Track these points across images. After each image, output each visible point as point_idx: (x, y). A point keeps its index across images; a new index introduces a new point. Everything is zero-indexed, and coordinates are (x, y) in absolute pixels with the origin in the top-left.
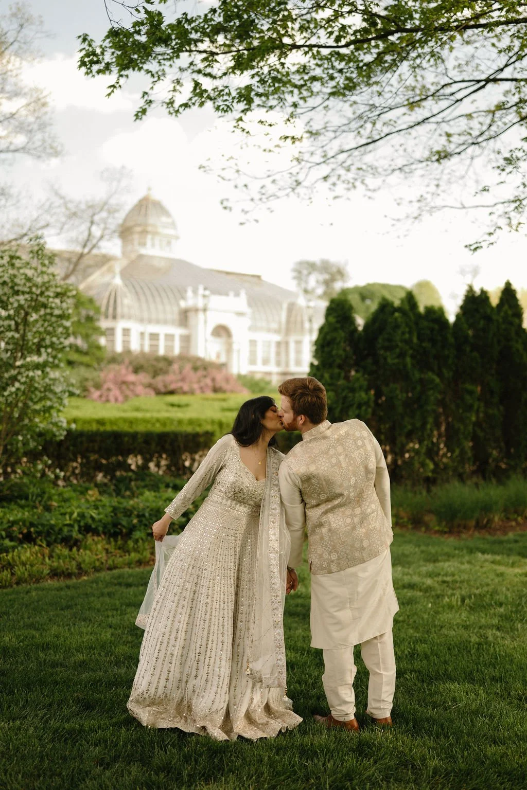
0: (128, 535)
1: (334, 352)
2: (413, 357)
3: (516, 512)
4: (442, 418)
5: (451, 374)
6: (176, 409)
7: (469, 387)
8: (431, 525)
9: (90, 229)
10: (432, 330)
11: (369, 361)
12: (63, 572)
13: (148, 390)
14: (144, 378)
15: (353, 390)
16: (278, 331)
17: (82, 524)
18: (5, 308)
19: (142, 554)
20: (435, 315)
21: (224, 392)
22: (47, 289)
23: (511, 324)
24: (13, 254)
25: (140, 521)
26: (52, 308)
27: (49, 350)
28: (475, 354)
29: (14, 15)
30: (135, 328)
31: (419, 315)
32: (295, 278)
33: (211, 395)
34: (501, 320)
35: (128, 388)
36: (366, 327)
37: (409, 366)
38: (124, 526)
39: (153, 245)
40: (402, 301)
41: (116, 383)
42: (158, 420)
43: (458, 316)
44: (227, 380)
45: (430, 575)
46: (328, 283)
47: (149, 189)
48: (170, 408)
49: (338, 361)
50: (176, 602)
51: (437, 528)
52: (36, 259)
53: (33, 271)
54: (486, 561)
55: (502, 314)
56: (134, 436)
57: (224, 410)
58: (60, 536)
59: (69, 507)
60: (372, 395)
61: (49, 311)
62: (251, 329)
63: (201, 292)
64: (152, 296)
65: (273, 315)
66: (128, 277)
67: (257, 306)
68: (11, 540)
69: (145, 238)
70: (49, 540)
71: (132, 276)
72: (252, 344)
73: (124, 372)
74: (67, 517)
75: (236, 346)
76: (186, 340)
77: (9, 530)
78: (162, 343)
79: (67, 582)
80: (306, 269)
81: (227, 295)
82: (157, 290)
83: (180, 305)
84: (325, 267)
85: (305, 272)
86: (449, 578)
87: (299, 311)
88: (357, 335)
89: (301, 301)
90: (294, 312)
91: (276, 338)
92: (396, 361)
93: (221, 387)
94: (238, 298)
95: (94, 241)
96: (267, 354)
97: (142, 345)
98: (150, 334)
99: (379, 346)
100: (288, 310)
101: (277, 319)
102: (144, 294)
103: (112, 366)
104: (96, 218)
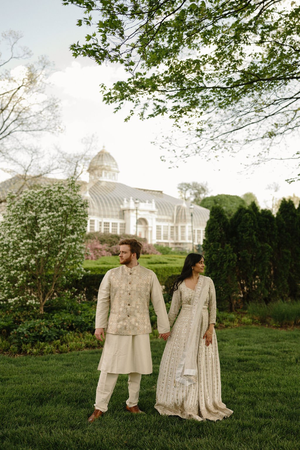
1: (215, 234)
2: (256, 235)
4: (272, 267)
5: (277, 244)
7: (285, 250)
8: (271, 323)
10: (266, 221)
11: (234, 238)
13: (108, 253)
14: (105, 246)
15: (225, 253)
16: (172, 221)
20: (267, 214)
21: (148, 254)
22: (77, 203)
24: (60, 186)
26: (79, 212)
28: (288, 234)
29: (41, 61)
30: (97, 220)
31: (259, 214)
35: (98, 252)
36: (232, 221)
37: (255, 240)
39: (106, 176)
40: (249, 207)
43: (277, 214)
44: (149, 247)
45: (276, 348)
46: (196, 195)
47: (104, 147)
49: (217, 238)
50: (170, 356)
51: (274, 325)
52: (71, 189)
53: (70, 194)
57: (149, 263)
58: (87, 328)
59: (89, 313)
60: (235, 255)
61: (78, 213)
62: (157, 220)
63: (131, 200)
64: (106, 203)
65: (169, 212)
66: (93, 192)
67: (161, 207)
68: (64, 329)
69: (102, 172)
70: (82, 329)
71: (95, 192)
72: (158, 228)
73: (95, 243)
74: (89, 317)
75: (150, 229)
76: (123, 226)
77: (62, 324)
78: (111, 228)
79: (93, 350)
80: (185, 187)
81: (145, 202)
82: (108, 200)
83: (120, 208)
84: (195, 186)
85: (184, 189)
86: (287, 350)
87: (183, 211)
88: (227, 224)
89: (184, 205)
90: (181, 211)
91: (171, 224)
92: (248, 237)
93: (146, 252)
94: (151, 204)
95: (78, 175)
96: (166, 233)
97: (100, 229)
98: (105, 223)
99: (238, 230)
100: (177, 210)
101: (171, 214)
102: (102, 202)
103: (89, 240)
104: (79, 163)
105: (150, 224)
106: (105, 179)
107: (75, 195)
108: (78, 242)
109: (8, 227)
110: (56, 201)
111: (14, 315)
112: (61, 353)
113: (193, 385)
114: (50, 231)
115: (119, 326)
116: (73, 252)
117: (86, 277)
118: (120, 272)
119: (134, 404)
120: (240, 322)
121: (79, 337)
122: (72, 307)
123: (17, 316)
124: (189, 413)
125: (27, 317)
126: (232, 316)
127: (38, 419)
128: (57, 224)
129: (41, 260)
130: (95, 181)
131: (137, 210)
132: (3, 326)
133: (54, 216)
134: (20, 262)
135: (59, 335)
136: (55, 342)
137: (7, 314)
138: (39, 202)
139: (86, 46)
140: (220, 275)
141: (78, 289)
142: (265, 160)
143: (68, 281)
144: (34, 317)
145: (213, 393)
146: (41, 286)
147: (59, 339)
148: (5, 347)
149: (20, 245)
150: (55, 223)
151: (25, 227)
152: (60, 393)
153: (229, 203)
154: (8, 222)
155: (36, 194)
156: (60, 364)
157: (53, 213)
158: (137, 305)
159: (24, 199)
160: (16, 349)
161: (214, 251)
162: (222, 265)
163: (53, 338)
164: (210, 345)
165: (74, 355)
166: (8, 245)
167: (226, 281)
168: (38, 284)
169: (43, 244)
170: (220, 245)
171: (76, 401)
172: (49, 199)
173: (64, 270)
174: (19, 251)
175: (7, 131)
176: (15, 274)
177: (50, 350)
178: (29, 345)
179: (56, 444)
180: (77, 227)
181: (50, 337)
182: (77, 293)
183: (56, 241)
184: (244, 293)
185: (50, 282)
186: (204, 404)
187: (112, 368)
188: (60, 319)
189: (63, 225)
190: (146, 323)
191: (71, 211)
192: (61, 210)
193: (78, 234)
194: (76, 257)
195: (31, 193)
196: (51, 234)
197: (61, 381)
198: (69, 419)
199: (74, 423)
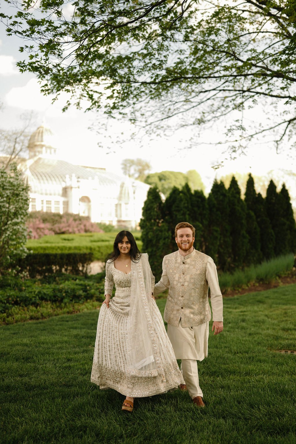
0: (61, 301)
1: (152, 213)
2: (189, 215)
3: (238, 287)
4: (203, 244)
5: (207, 222)
6: (67, 241)
7: (215, 228)
9: (14, 146)
10: (198, 201)
11: (169, 217)
12: (35, 317)
13: (51, 232)
14: (48, 225)
15: (161, 231)
17: (40, 296)
18: (2, 197)
19: (69, 309)
20: (199, 194)
21: (91, 232)
22: (19, 187)
23: (235, 197)
25: (66, 295)
27: (22, 216)
28: (219, 213)
31: (191, 195)
32: (123, 168)
33: (83, 234)
34: (230, 196)
35: (41, 231)
36: (167, 200)
38: (59, 297)
39: (46, 153)
40: (183, 188)
41: (34, 228)
42: (59, 248)
43: (210, 195)
44: (92, 225)
46: (140, 171)
48: (64, 241)
55: (231, 192)
56: (55, 255)
57: (92, 241)
58: (31, 302)
59: (32, 289)
61: (20, 197)
62: (101, 198)
63: (74, 178)
64: (47, 180)
66: (33, 170)
68: (9, 304)
69: (42, 149)
70: (26, 303)
71: (35, 169)
72: (102, 205)
73: (38, 222)
74: (33, 293)
75: (93, 207)
76: (66, 204)
77: (8, 300)
78: (53, 206)
79: (37, 321)
80: (129, 164)
81: (88, 179)
82: (50, 177)
83: (63, 185)
88: (162, 205)
89: (128, 182)
91: (115, 202)
93: (89, 230)
94: (94, 181)
95: (17, 152)
96: (110, 211)
97: (42, 207)
98: (47, 201)
99: (173, 210)
100: (120, 187)
102: (43, 179)
103: (31, 220)
104: (18, 140)
105: (92, 203)
106: (45, 156)
108: (21, 225)
112: (7, 324)
116: (16, 234)
117: (29, 255)
121: (24, 310)
122: (16, 285)
130: (35, 158)
131: (78, 188)
135: (5, 310)
136: (2, 315)
140: (155, 251)
141: (21, 267)
142: (197, 144)
143: (12, 260)
147: (5, 312)
152: (9, 354)
153: (173, 180)
156: (8, 333)
161: (150, 229)
162: (158, 241)
165: (19, 325)
171: (23, 359)
173: (7, 250)
179: (8, 387)
180: (19, 210)
182: (21, 271)
188: (6, 294)
191: (14, 195)
192: (4, 195)
194: (19, 238)
197: (9, 345)
198: (17, 370)
199: (22, 373)
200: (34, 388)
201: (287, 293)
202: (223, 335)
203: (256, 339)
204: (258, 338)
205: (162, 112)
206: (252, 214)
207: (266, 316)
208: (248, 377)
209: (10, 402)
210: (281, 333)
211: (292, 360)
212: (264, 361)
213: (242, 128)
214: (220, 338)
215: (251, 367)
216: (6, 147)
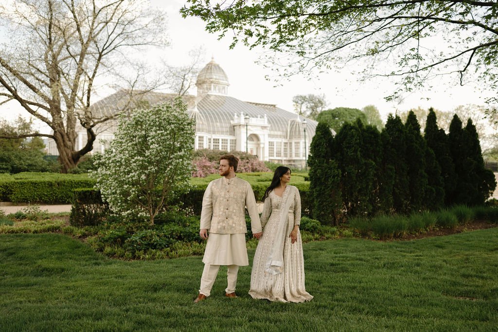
1: (320, 150)
2: (360, 151)
3: (415, 230)
4: (377, 183)
5: (381, 160)
7: (390, 166)
8: (371, 236)
9: (183, 83)
10: (370, 138)
11: (339, 154)
12: (198, 253)
14: (214, 163)
15: (330, 169)
16: (286, 137)
20: (372, 130)
21: (259, 171)
22: (184, 121)
23: (413, 133)
24: (168, 106)
26: (186, 130)
28: (394, 150)
30: (206, 136)
31: (364, 130)
32: (294, 105)
33: (250, 173)
34: (407, 132)
35: (207, 169)
36: (336, 136)
37: (359, 156)
39: (215, 89)
40: (355, 123)
41: (200, 167)
43: (384, 130)
44: (260, 165)
45: (369, 255)
46: (312, 108)
47: (212, 58)
49: (323, 154)
51: (374, 237)
52: (178, 108)
53: (177, 113)
54: (398, 251)
55: (408, 128)
57: (259, 181)
58: (194, 238)
60: (340, 171)
61: (185, 132)
62: (270, 136)
63: (242, 115)
64: (215, 118)
65: (282, 127)
66: (202, 107)
67: (273, 122)
68: (173, 239)
69: (211, 85)
70: (190, 239)
71: (204, 107)
72: (271, 144)
73: (204, 161)
75: (262, 146)
76: (234, 142)
77: (171, 234)
78: (220, 144)
80: (301, 101)
81: (257, 117)
82: (218, 114)
83: (230, 123)
84: (311, 99)
85: (300, 102)
86: (378, 257)
87: (297, 125)
88: (332, 141)
89: (299, 120)
90: (295, 126)
91: (285, 141)
92: (353, 154)
93: (256, 169)
94: (262, 119)
95: (185, 89)
96: (279, 150)
97: (210, 145)
98: (214, 140)
99: (344, 146)
100: (291, 125)
101: (284, 130)
102: (211, 117)
103: (197, 158)
104: (186, 76)
105: (262, 141)
106: (214, 92)
107: (183, 114)
108: (185, 159)
109: (120, 144)
110: (164, 119)
111: (127, 226)
112: (171, 258)
113: (279, 275)
114: (159, 149)
115: (219, 227)
116: (181, 168)
118: (220, 182)
119: (232, 291)
120: (341, 235)
121: (187, 246)
122: (180, 220)
123: (130, 227)
124: (276, 297)
125: (139, 228)
126: (335, 229)
127: (154, 300)
128: (166, 142)
129: (151, 177)
130: (204, 95)
131: (247, 125)
132: (118, 235)
133: (162, 135)
134: (132, 177)
135: (169, 244)
136: (165, 249)
137: (120, 225)
138: (149, 121)
139: (193, 7)
140: (324, 190)
141: (185, 203)
142: (370, 76)
143: (176, 195)
144: (145, 228)
145: (298, 282)
146: (151, 200)
147: (168, 247)
148: (120, 254)
149: (131, 162)
150: (164, 141)
151: (136, 145)
152: (170, 284)
153: (348, 117)
154: (120, 140)
155: (145, 113)
156: (171, 266)
157: (161, 132)
158: (234, 209)
159: (135, 119)
160: (130, 255)
161: (319, 166)
162: (326, 179)
163: (163, 246)
164: (295, 242)
165: (182, 260)
166: (120, 162)
167: (330, 196)
168: (149, 198)
169: (153, 160)
170: (325, 161)
171: (184, 290)
172: (158, 118)
173: (172, 185)
174: (131, 167)
175: (113, 46)
176: (126, 189)
177: (161, 256)
178: (142, 252)
179: (168, 313)
180: (184, 145)
181: (160, 245)
182: (184, 207)
183: (165, 158)
184: (348, 208)
185: (159, 197)
186: (289, 290)
187: (214, 261)
188: (170, 230)
189: (172, 143)
190: (242, 225)
191: (179, 129)
192: (169, 129)
193: (185, 151)
194: (184, 174)
195: (141, 112)
196: (159, 151)
197: (172, 277)
198: (178, 300)
199: (183, 302)
200: (193, 317)
201: (471, 239)
202: (394, 277)
203: (430, 283)
204: (433, 282)
205: (332, 43)
206: (432, 151)
207: (445, 261)
208: (416, 319)
209: (170, 327)
210: (460, 280)
211: (468, 306)
212: (437, 305)
213: (418, 57)
214: (390, 281)
215: (420, 310)
216: (174, 84)
